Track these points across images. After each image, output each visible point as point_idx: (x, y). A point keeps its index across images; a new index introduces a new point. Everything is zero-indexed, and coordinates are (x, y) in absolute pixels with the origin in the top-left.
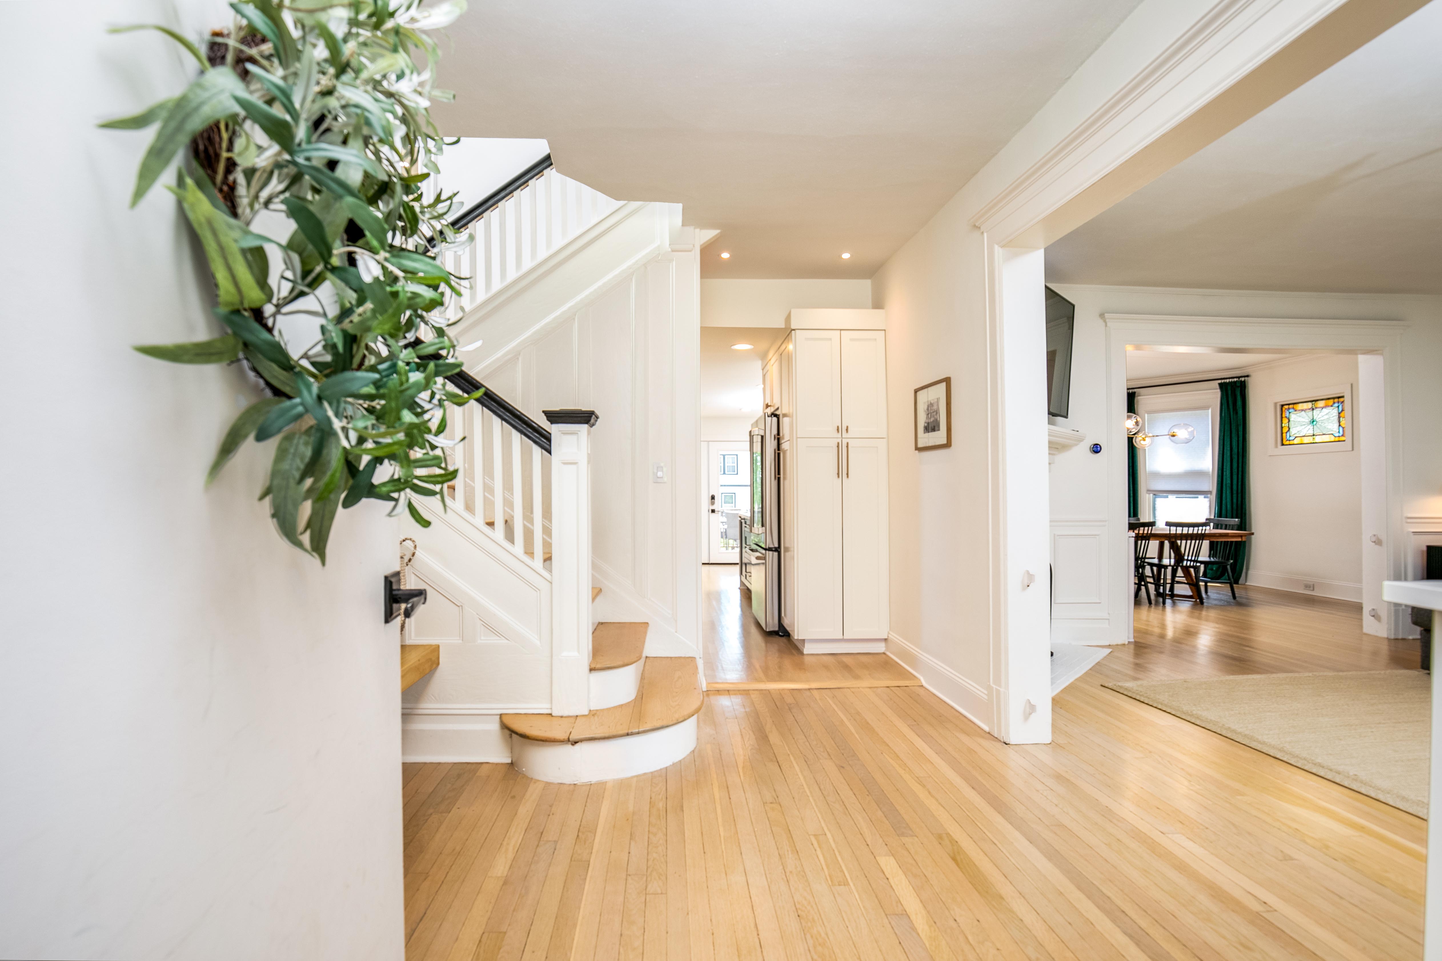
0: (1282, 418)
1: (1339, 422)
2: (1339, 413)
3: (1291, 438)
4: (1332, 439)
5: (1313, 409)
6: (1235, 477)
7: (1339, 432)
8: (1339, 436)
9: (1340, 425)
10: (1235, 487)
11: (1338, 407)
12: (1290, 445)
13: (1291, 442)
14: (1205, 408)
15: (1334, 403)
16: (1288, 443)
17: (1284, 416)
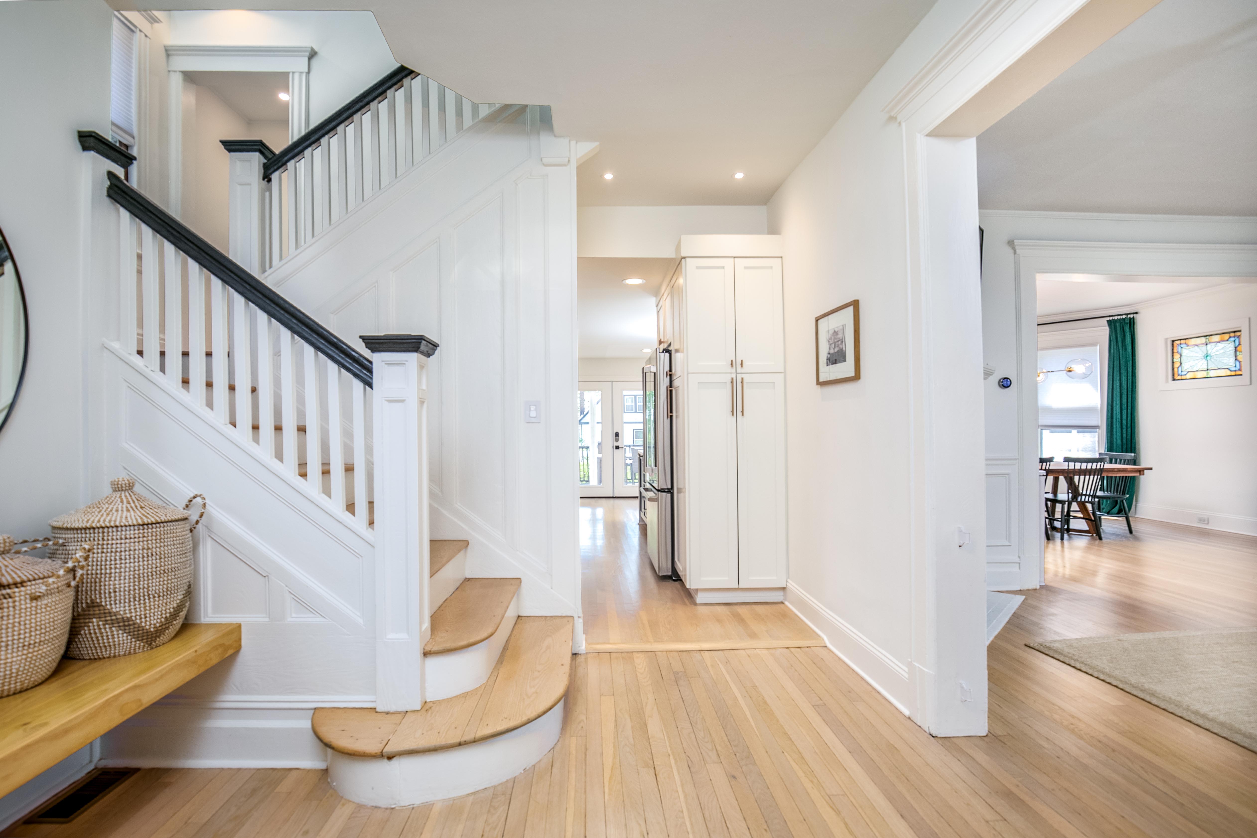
0: (1173, 353)
1: (1236, 356)
2: (1235, 348)
3: (1183, 373)
4: (1229, 373)
5: (1207, 344)
6: (1125, 412)
7: (1235, 366)
8: (1235, 371)
9: (1236, 359)
10: (1124, 422)
11: (1234, 341)
12: (1182, 379)
13: (1183, 377)
14: (1094, 344)
15: (1230, 337)
16: (1179, 377)
17: (1175, 351)
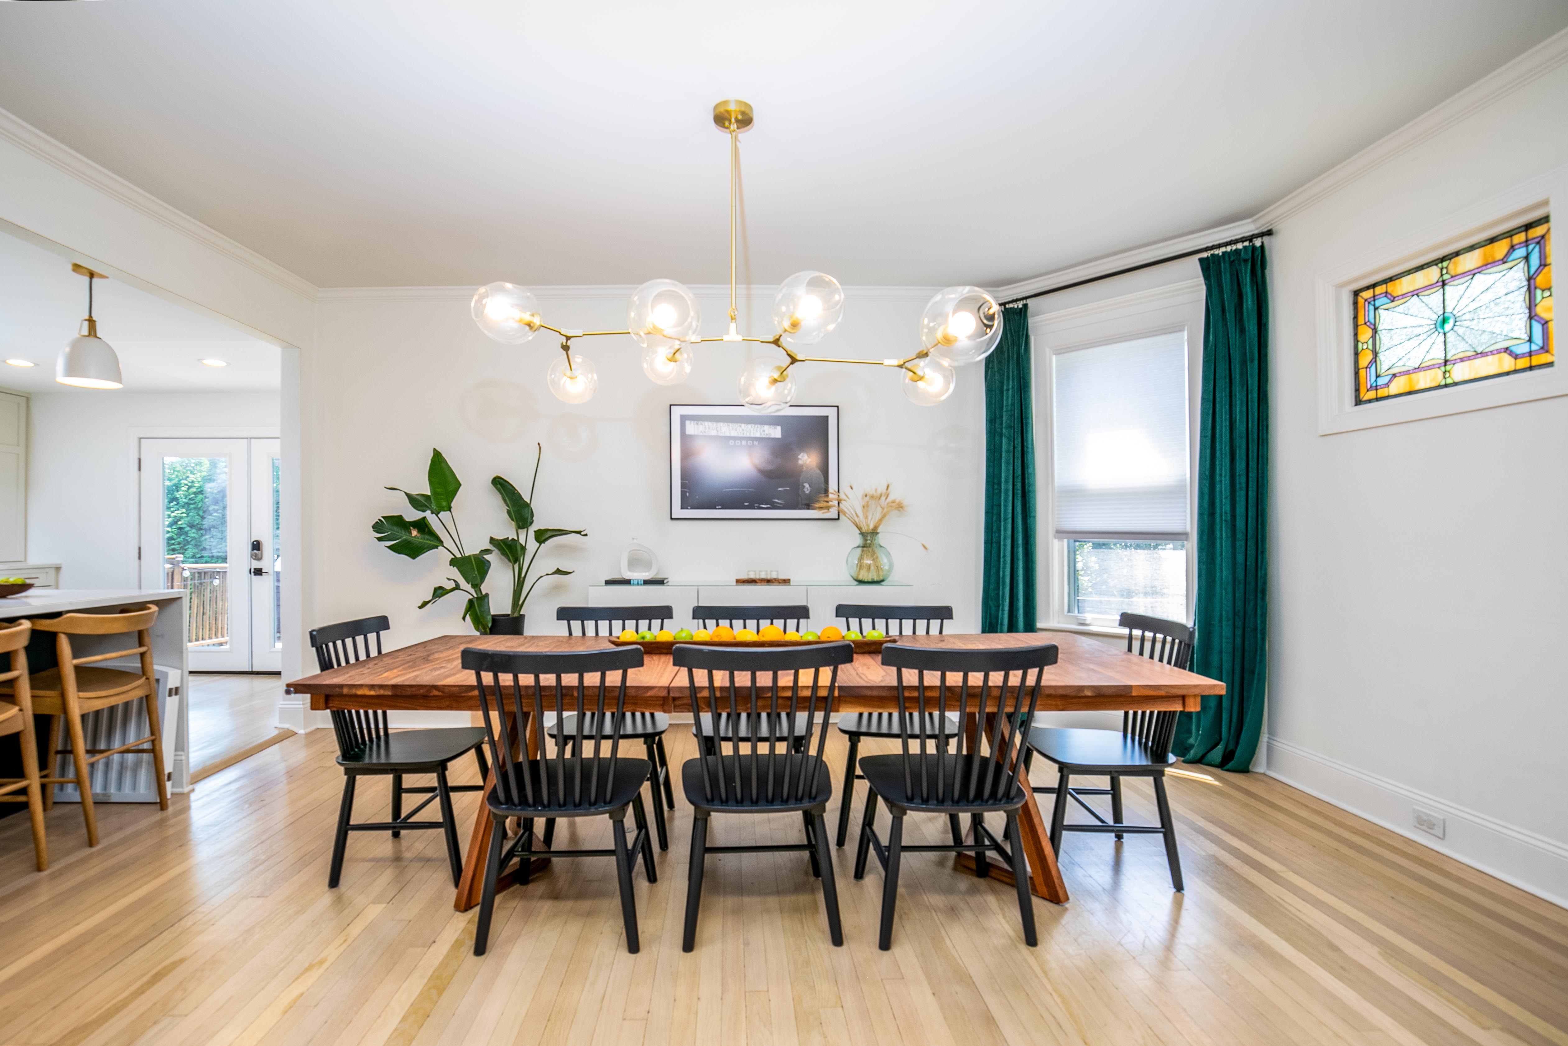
0: (1356, 326)
1: (1531, 306)
2: (1529, 279)
3: (1381, 381)
4: (1508, 363)
5: (1444, 284)
6: (1241, 495)
7: (1530, 340)
8: (1530, 354)
9: (1531, 318)
10: (1240, 524)
11: (1527, 258)
12: (1377, 399)
13: (1382, 393)
14: (1174, 328)
15: (1512, 248)
16: (1371, 395)
17: (1361, 320)
